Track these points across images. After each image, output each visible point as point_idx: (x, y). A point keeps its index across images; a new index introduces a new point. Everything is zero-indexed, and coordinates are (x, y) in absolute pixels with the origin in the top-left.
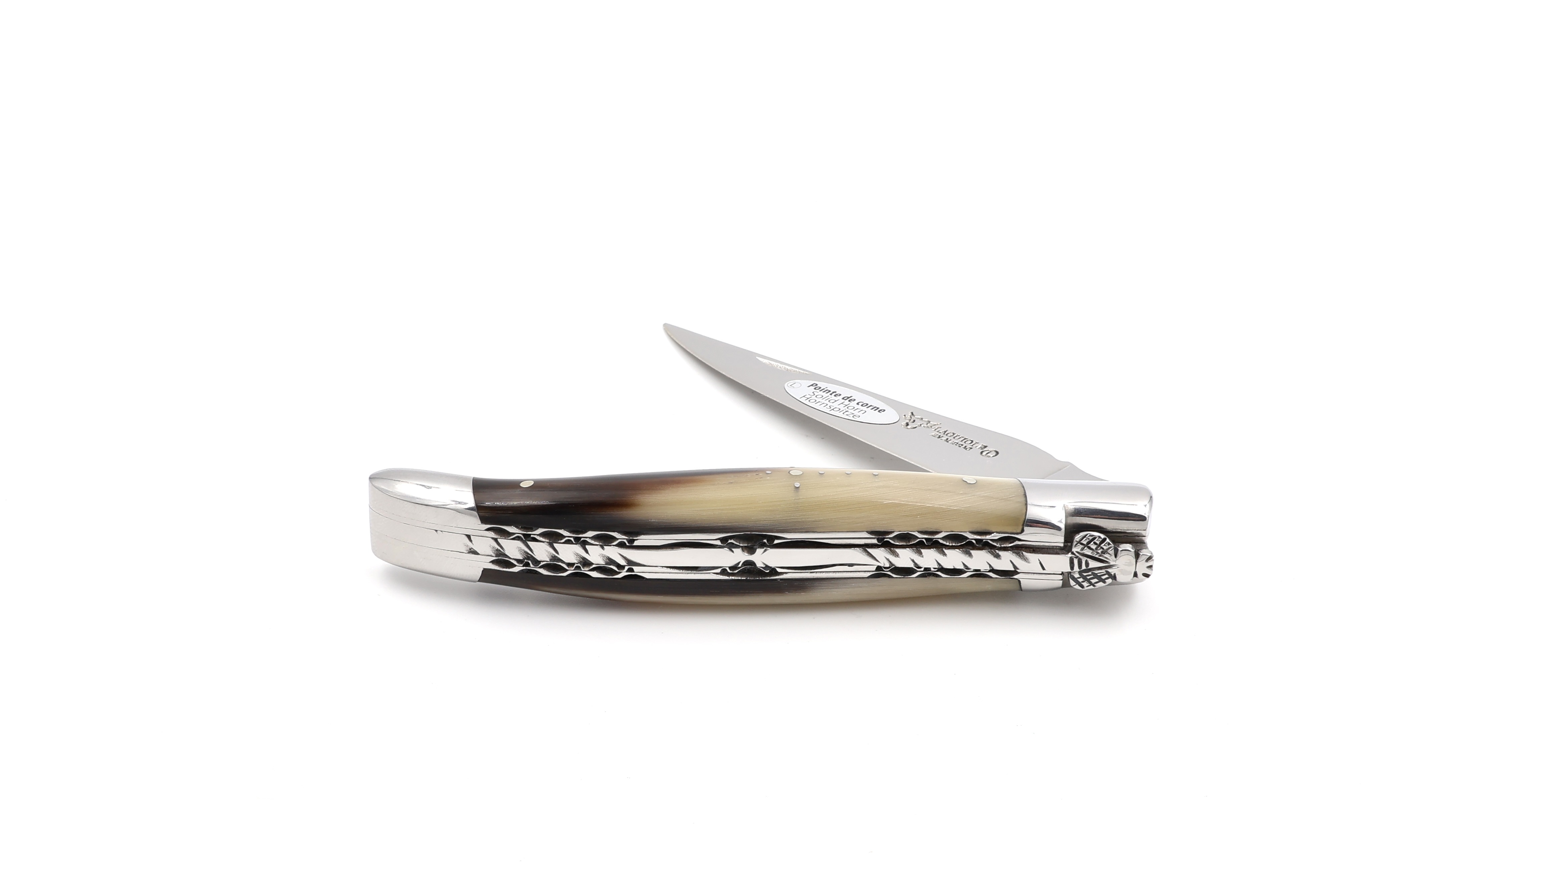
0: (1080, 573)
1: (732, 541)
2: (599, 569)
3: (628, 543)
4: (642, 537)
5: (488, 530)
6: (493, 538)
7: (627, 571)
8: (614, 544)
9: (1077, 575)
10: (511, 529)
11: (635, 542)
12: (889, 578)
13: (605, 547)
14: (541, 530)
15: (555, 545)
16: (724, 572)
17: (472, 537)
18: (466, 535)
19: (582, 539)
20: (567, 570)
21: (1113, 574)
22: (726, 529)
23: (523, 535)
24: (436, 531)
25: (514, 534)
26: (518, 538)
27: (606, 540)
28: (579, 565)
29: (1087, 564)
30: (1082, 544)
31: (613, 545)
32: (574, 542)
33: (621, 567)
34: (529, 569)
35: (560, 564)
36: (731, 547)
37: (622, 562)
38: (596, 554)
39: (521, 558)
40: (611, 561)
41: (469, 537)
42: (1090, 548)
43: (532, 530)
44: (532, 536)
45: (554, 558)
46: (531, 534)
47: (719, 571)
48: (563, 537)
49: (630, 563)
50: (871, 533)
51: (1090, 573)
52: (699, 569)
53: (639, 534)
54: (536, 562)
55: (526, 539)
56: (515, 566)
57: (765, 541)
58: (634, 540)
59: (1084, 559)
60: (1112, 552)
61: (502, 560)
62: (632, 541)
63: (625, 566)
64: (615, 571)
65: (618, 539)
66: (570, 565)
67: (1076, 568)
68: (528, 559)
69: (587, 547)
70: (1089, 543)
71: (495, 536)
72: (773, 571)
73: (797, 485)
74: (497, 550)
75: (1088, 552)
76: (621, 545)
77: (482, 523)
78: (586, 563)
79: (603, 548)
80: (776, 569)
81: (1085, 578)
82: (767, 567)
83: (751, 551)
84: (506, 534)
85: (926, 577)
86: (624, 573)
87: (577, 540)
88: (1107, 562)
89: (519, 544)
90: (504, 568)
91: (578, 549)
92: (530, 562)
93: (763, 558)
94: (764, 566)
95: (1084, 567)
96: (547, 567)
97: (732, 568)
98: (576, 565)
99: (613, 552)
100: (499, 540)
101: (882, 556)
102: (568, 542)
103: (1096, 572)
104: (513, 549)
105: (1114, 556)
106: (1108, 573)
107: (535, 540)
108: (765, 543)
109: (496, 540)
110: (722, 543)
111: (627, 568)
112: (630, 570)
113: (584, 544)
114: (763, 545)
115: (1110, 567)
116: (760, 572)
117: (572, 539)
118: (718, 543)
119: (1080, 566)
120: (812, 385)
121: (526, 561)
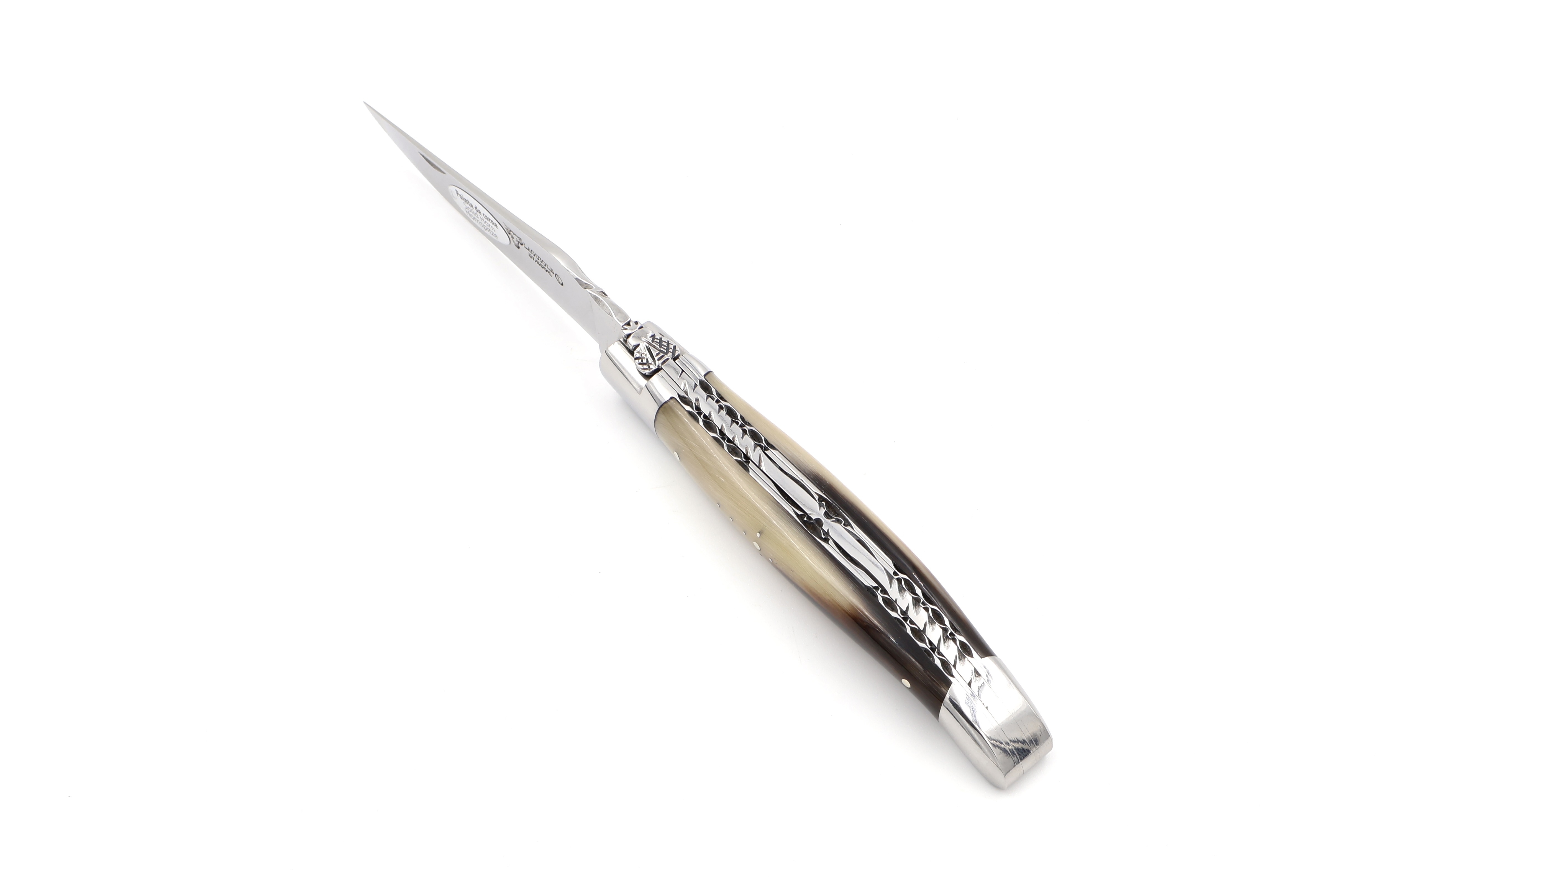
0: (667, 354)
1: (823, 537)
2: (913, 591)
3: (879, 589)
4: (867, 584)
5: (952, 676)
6: (955, 669)
7: (898, 575)
8: (887, 596)
9: (670, 354)
10: (938, 663)
11: (874, 586)
12: (767, 440)
13: (894, 600)
14: (921, 645)
15: (922, 629)
16: (847, 524)
17: (968, 682)
18: (970, 687)
19: (902, 616)
20: (932, 609)
21: (651, 338)
22: (817, 545)
23: (934, 653)
24: (987, 708)
25: (939, 658)
26: (940, 653)
27: (890, 603)
28: (921, 605)
29: (658, 354)
30: (649, 367)
31: (889, 596)
32: (909, 619)
33: (899, 580)
34: (953, 630)
35: (931, 615)
36: (827, 533)
38: (905, 601)
39: (951, 641)
40: (901, 590)
41: (969, 684)
42: (648, 361)
43: (926, 650)
44: (930, 647)
45: (931, 622)
46: (930, 648)
47: (849, 528)
48: (912, 629)
49: (891, 579)
50: (747, 471)
51: (662, 349)
52: (858, 539)
53: (867, 588)
54: (945, 630)
55: (934, 648)
56: (960, 641)
57: (805, 519)
58: (874, 587)
59: (656, 358)
60: (638, 349)
61: (964, 651)
62: (876, 588)
63: (895, 579)
64: (904, 582)
65: (882, 597)
66: (927, 609)
67: (666, 357)
68: (948, 636)
69: (904, 610)
70: (645, 364)
71: (953, 668)
72: (821, 499)
73: (758, 535)
74: (960, 660)
75: (650, 361)
76: (884, 591)
77: (952, 683)
78: (916, 602)
79: (896, 600)
80: (818, 500)
81: (668, 348)
82: (821, 505)
83: (818, 521)
84: (945, 663)
85: (749, 423)
86: (901, 576)
87: (906, 619)
88: (647, 346)
89: (943, 650)
90: (969, 646)
91: (912, 614)
92: (948, 634)
93: (816, 511)
94: (822, 508)
95: (662, 354)
96: (942, 622)
97: (838, 521)
98: (923, 606)
99: (893, 592)
100: (953, 665)
101: (755, 454)
102: (912, 622)
103: (658, 347)
104: (950, 651)
105: (640, 346)
106: (653, 341)
107: (931, 643)
108: (807, 518)
109: (954, 666)
110: (829, 539)
111: (896, 577)
112: (895, 573)
113: (905, 613)
114: (809, 518)
115: (649, 343)
116: (829, 505)
117: (908, 622)
118: (831, 542)
119: (662, 357)
121: (950, 637)
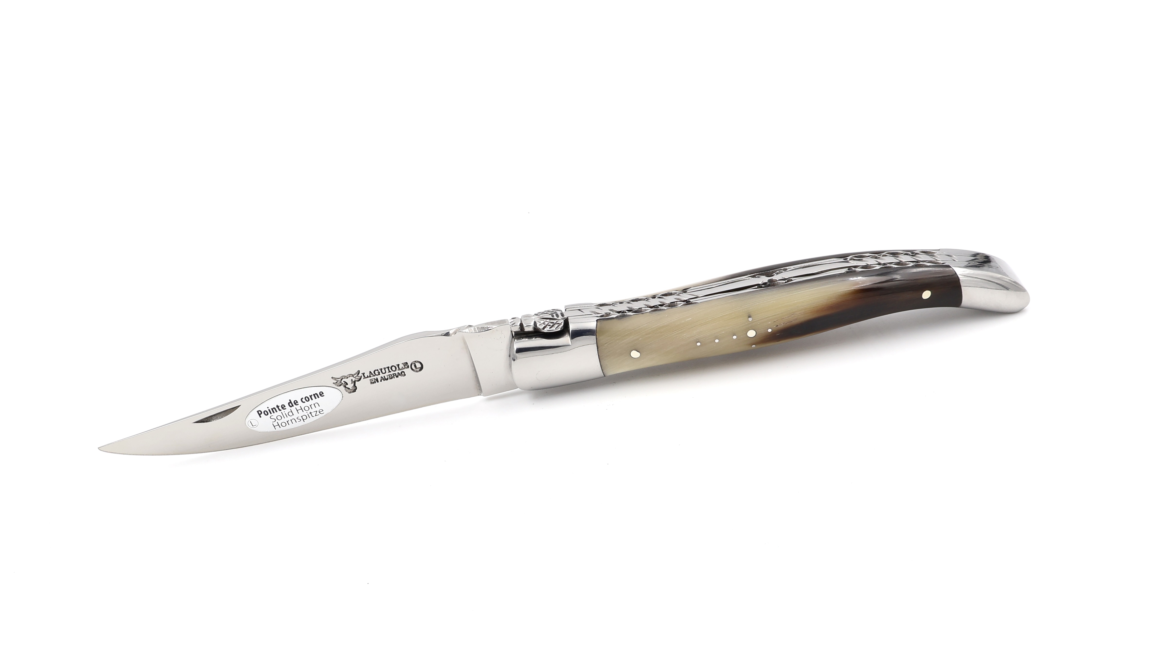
1: (784, 281)
22: (790, 284)
27: (866, 267)
31: (860, 266)
37: (850, 261)
49: (848, 262)
50: (692, 303)
53: (847, 272)
57: (763, 286)
58: (849, 269)
63: (850, 260)
65: (859, 268)
73: (750, 319)
111: (848, 260)
114: (764, 284)
118: (793, 279)
120: (260, 415)
